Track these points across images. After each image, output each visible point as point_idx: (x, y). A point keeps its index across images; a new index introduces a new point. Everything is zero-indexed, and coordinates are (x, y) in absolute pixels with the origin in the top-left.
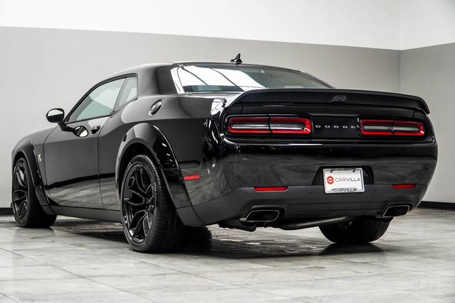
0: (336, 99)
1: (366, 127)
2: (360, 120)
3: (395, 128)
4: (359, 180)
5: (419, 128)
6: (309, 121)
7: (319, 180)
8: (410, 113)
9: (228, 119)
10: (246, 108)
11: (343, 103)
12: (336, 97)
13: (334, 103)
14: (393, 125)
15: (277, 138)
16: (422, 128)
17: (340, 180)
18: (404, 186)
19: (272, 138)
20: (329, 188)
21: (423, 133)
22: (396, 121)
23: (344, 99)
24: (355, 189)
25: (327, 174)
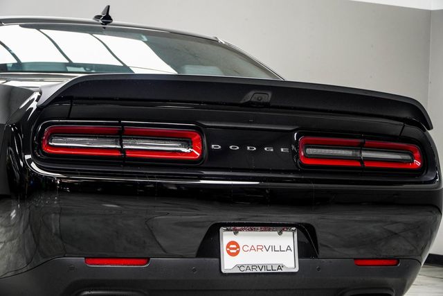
0: (251, 96)
1: (310, 151)
2: (298, 137)
3: (365, 154)
4: (288, 248)
5: (411, 155)
6: (198, 136)
7: (210, 248)
8: (395, 127)
9: (44, 128)
10: (77, 109)
11: (266, 105)
12: (251, 93)
13: (249, 105)
14: (362, 147)
15: (136, 166)
16: (418, 154)
17: (253, 248)
18: (377, 262)
19: (125, 165)
20: (229, 264)
21: (419, 164)
22: (367, 142)
23: (267, 97)
24: (280, 267)
25: (226, 237)
